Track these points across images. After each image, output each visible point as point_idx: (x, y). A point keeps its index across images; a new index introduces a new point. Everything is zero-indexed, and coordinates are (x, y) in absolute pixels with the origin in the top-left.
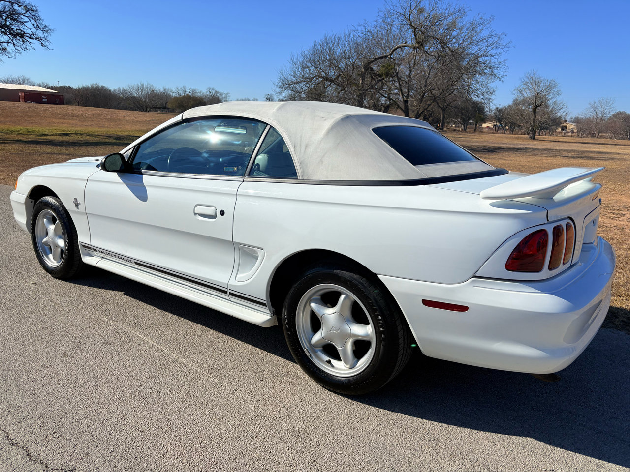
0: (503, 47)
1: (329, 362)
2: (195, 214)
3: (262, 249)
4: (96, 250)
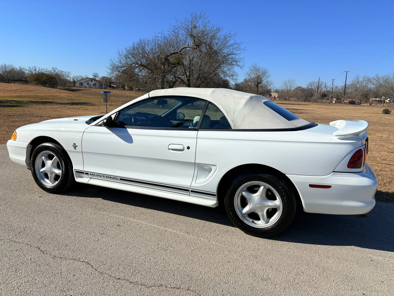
0: (242, 50)
1: (253, 222)
2: (169, 149)
3: (215, 166)
4: (88, 174)
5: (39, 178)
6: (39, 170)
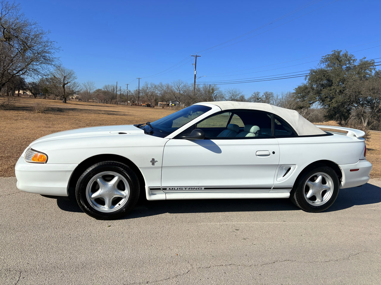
0: (56, 49)
1: (313, 202)
2: (256, 155)
3: (295, 165)
4: (166, 189)
5: (92, 206)
6: (90, 196)
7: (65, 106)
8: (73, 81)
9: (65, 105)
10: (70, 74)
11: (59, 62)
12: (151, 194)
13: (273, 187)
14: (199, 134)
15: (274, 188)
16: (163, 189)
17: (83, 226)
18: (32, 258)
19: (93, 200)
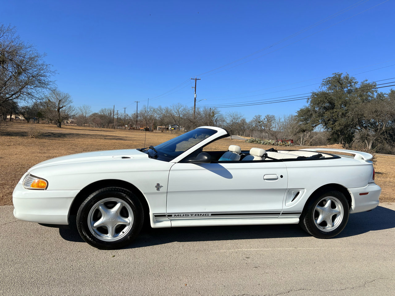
0: (52, 73)
1: (324, 228)
2: (264, 179)
3: (304, 189)
4: (171, 216)
5: (95, 235)
6: (92, 225)
7: (60, 131)
8: (69, 105)
9: (60, 129)
10: (66, 98)
11: (55, 85)
12: (155, 222)
13: (282, 212)
14: (205, 158)
15: (283, 214)
16: (169, 216)
17: (86, 257)
18: (33, 291)
19: (95, 229)
